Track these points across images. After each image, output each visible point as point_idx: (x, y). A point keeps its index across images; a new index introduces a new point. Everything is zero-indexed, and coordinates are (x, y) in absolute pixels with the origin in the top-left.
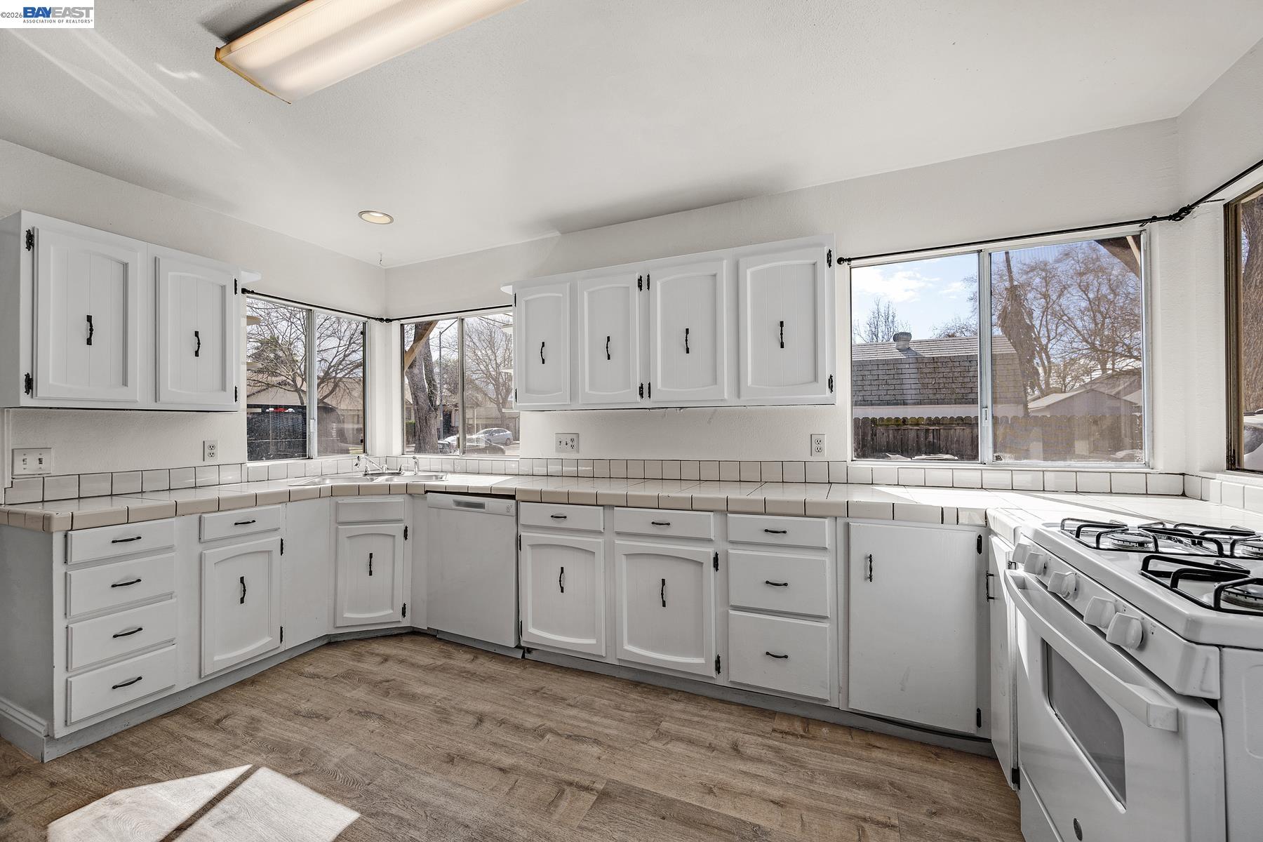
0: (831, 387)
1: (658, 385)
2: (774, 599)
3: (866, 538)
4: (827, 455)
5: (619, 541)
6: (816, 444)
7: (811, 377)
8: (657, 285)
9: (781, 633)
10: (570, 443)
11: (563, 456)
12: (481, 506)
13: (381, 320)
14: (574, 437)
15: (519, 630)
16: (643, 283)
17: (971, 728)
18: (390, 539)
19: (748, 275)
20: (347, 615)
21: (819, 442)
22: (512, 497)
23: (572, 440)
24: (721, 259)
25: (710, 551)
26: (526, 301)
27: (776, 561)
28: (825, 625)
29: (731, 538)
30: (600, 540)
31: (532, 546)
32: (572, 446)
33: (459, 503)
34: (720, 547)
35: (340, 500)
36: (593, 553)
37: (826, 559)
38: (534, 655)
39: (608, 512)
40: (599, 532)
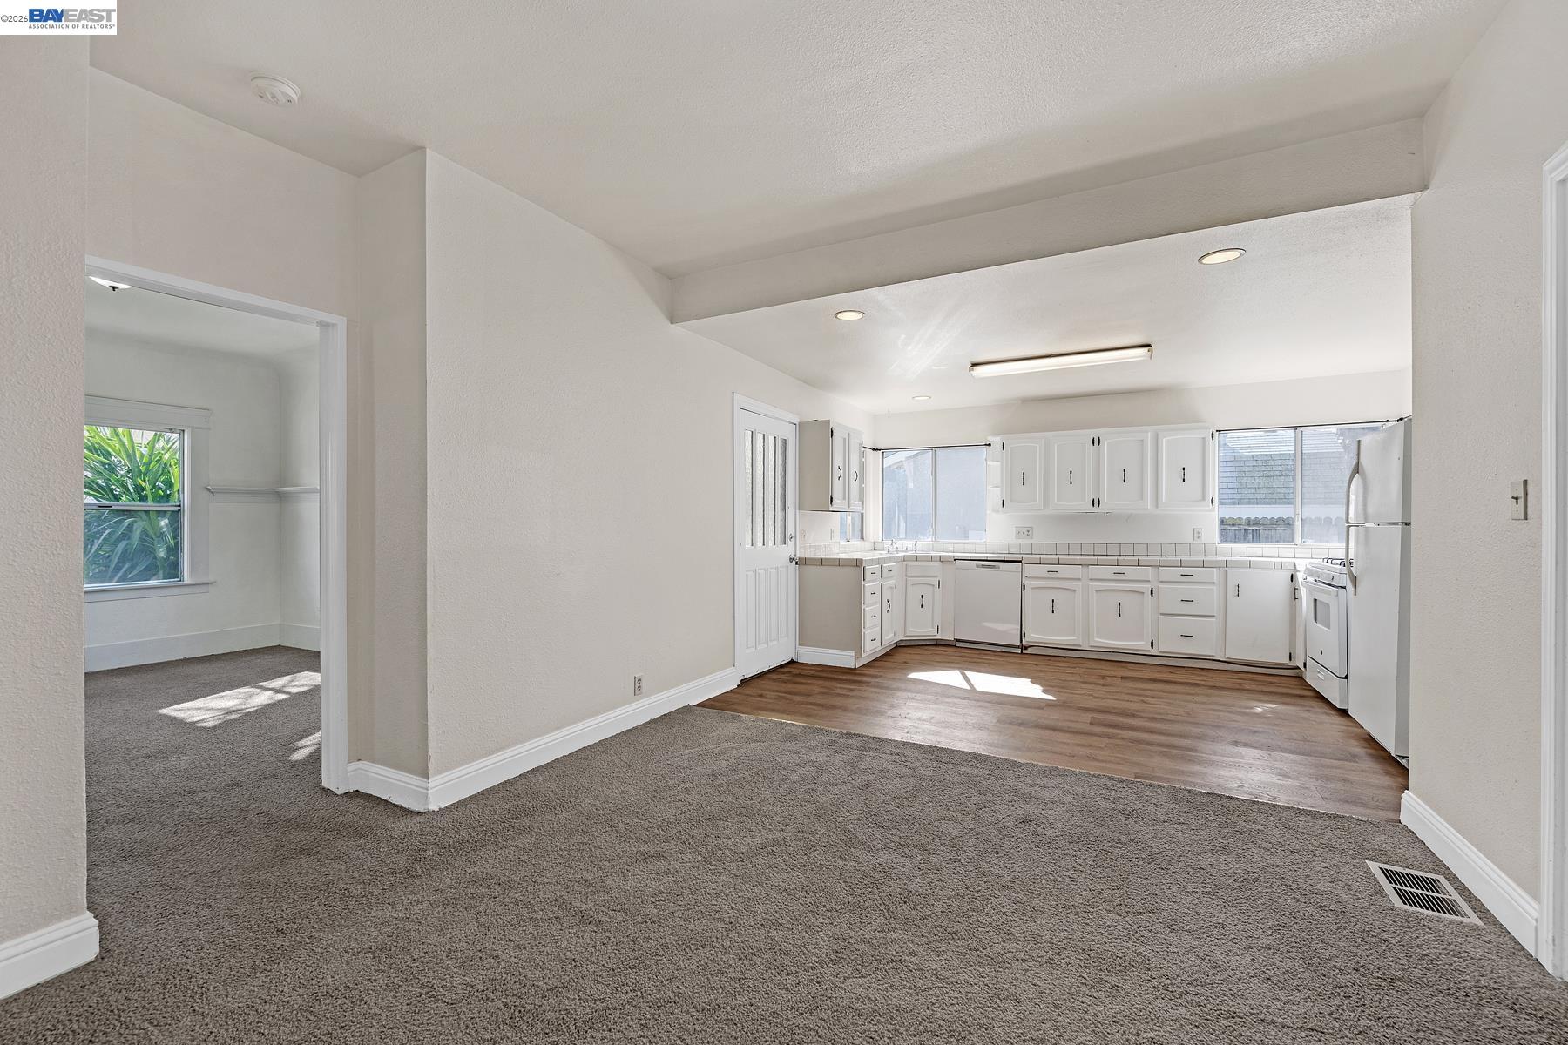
0: (1212, 503)
1: (1104, 500)
2: (1186, 608)
3: (1234, 576)
4: (1204, 540)
5: (1092, 583)
6: (1197, 534)
7: (1201, 498)
8: (1105, 443)
9: (1188, 625)
10: (1026, 533)
11: (1020, 541)
12: (993, 567)
13: (874, 449)
14: (1029, 529)
15: (1023, 635)
16: (1097, 442)
17: (1285, 660)
18: (931, 587)
19: (1164, 442)
20: (911, 629)
21: (1199, 534)
22: (1020, 562)
24: (1147, 432)
25: (1148, 587)
26: (1012, 448)
27: (1186, 590)
28: (1213, 619)
29: (1161, 580)
30: (1080, 583)
31: (1032, 588)
32: (1028, 535)
33: (977, 566)
34: (1154, 585)
35: (910, 563)
36: (1074, 591)
37: (1214, 588)
38: (1029, 651)
39: (1085, 569)
40: (1079, 579)
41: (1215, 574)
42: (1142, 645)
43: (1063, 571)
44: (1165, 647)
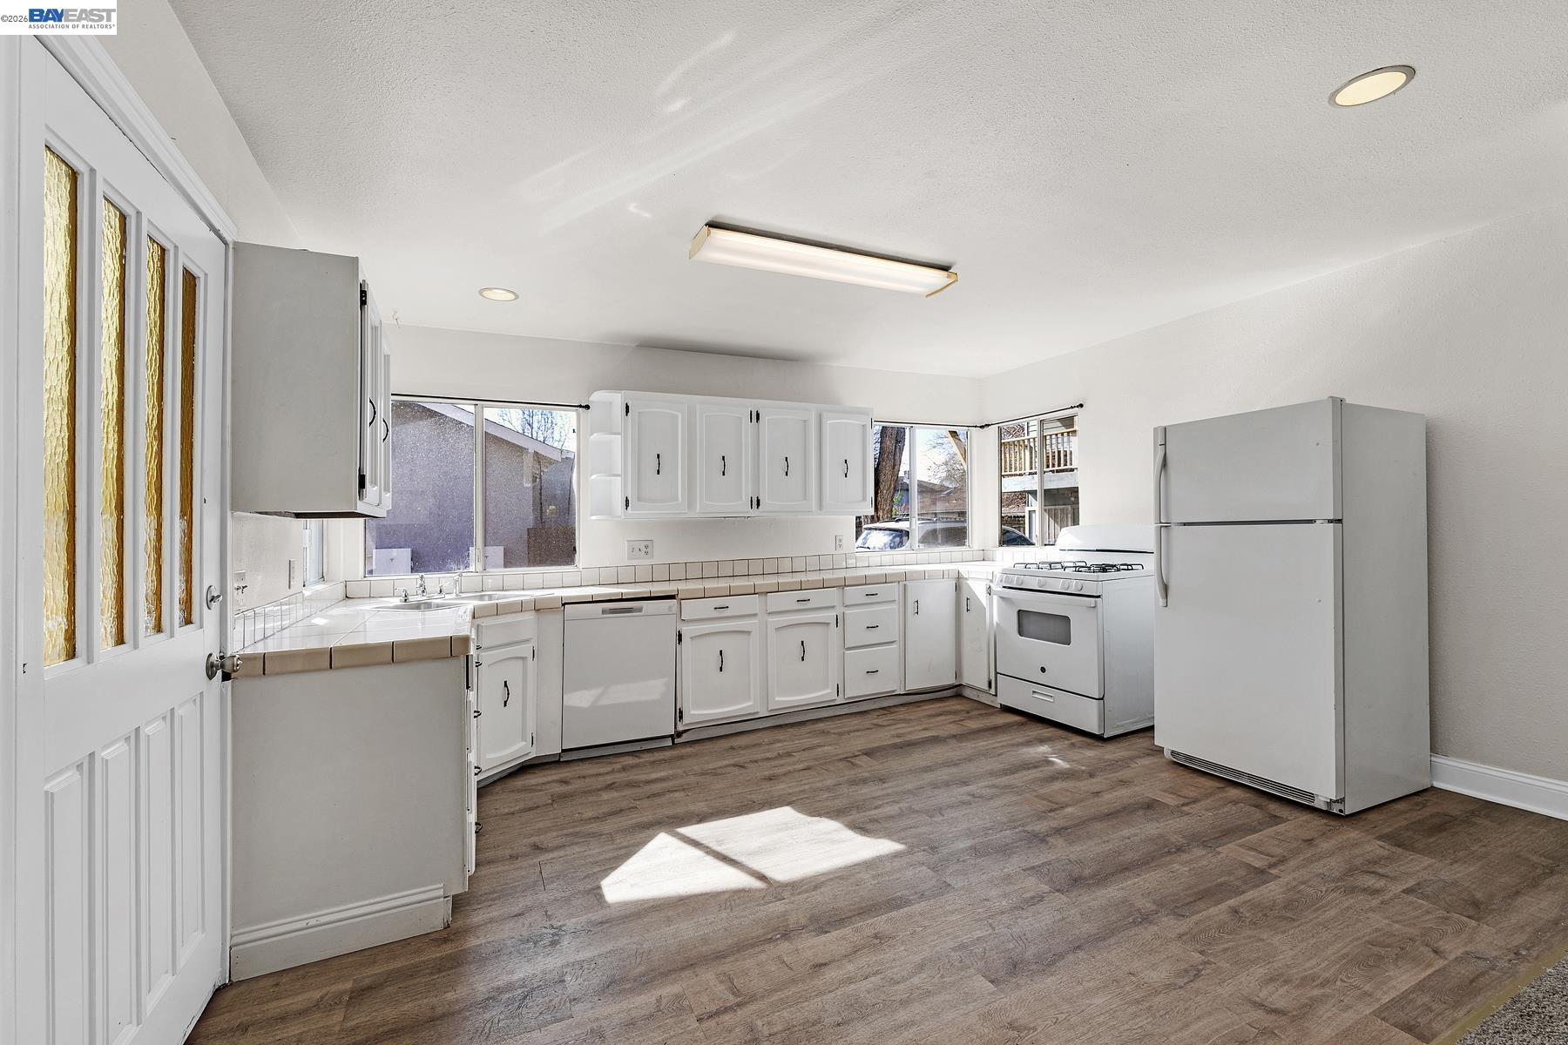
1: (764, 500)
2: (872, 637)
3: (912, 590)
4: (845, 549)
5: (771, 619)
6: (838, 542)
7: (861, 498)
8: (766, 420)
9: (873, 657)
10: (644, 549)
11: (635, 562)
14: (648, 543)
15: (678, 716)
16: (755, 417)
17: (953, 682)
18: (520, 663)
19: (828, 425)
20: (488, 756)
21: (840, 540)
22: (672, 597)
23: (646, 547)
24: (810, 411)
25: (833, 614)
26: (639, 413)
27: (872, 613)
28: (894, 646)
29: (846, 604)
30: (755, 621)
31: (692, 637)
32: (646, 553)
34: (839, 611)
35: (482, 623)
36: (749, 633)
37: (895, 606)
38: (685, 738)
39: (763, 598)
40: (755, 615)
41: (894, 590)
42: (825, 694)
43: (736, 605)
44: (853, 691)
